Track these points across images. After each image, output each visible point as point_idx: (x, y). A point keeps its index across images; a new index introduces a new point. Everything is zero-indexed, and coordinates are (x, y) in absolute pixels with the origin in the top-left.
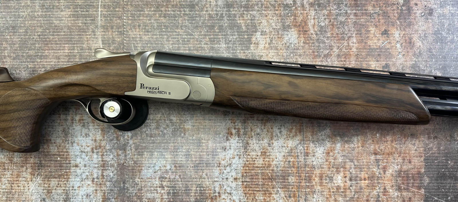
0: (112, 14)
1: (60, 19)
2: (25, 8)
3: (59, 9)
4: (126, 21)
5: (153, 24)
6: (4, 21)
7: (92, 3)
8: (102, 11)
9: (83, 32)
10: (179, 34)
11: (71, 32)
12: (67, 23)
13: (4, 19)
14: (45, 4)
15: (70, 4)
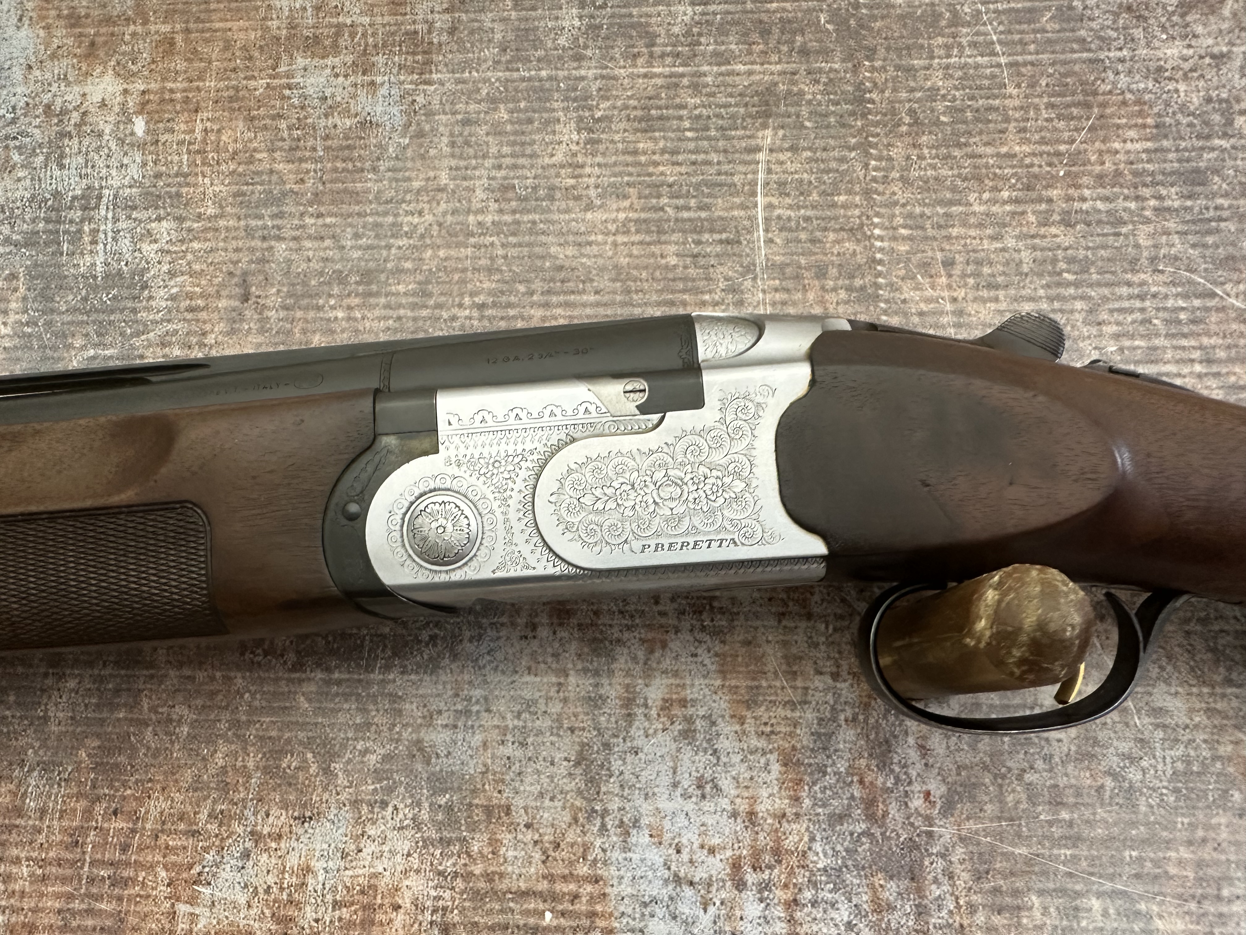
0: (817, 219)
1: (579, 239)
2: (426, 199)
3: (578, 198)
4: (886, 244)
5: (1016, 256)
6: (325, 249)
7: (726, 173)
8: (770, 207)
9: (684, 291)
10: (1146, 294)
11: (628, 292)
12: (610, 253)
13: (328, 242)
14: (516, 182)
15: (626, 179)
